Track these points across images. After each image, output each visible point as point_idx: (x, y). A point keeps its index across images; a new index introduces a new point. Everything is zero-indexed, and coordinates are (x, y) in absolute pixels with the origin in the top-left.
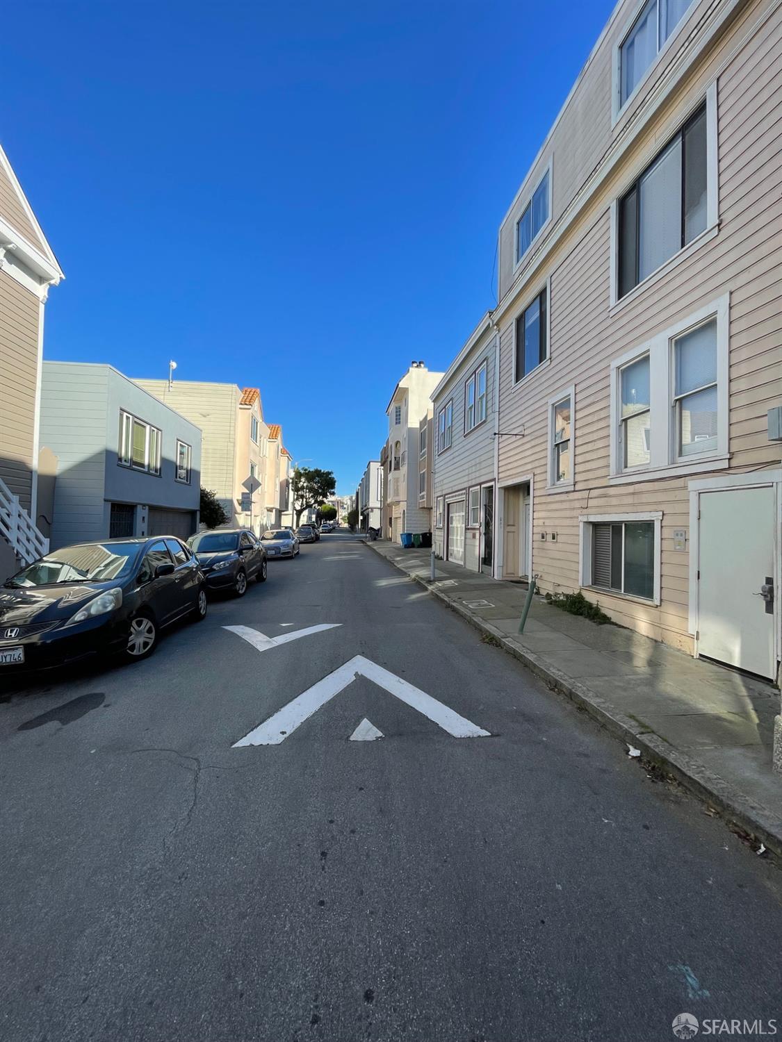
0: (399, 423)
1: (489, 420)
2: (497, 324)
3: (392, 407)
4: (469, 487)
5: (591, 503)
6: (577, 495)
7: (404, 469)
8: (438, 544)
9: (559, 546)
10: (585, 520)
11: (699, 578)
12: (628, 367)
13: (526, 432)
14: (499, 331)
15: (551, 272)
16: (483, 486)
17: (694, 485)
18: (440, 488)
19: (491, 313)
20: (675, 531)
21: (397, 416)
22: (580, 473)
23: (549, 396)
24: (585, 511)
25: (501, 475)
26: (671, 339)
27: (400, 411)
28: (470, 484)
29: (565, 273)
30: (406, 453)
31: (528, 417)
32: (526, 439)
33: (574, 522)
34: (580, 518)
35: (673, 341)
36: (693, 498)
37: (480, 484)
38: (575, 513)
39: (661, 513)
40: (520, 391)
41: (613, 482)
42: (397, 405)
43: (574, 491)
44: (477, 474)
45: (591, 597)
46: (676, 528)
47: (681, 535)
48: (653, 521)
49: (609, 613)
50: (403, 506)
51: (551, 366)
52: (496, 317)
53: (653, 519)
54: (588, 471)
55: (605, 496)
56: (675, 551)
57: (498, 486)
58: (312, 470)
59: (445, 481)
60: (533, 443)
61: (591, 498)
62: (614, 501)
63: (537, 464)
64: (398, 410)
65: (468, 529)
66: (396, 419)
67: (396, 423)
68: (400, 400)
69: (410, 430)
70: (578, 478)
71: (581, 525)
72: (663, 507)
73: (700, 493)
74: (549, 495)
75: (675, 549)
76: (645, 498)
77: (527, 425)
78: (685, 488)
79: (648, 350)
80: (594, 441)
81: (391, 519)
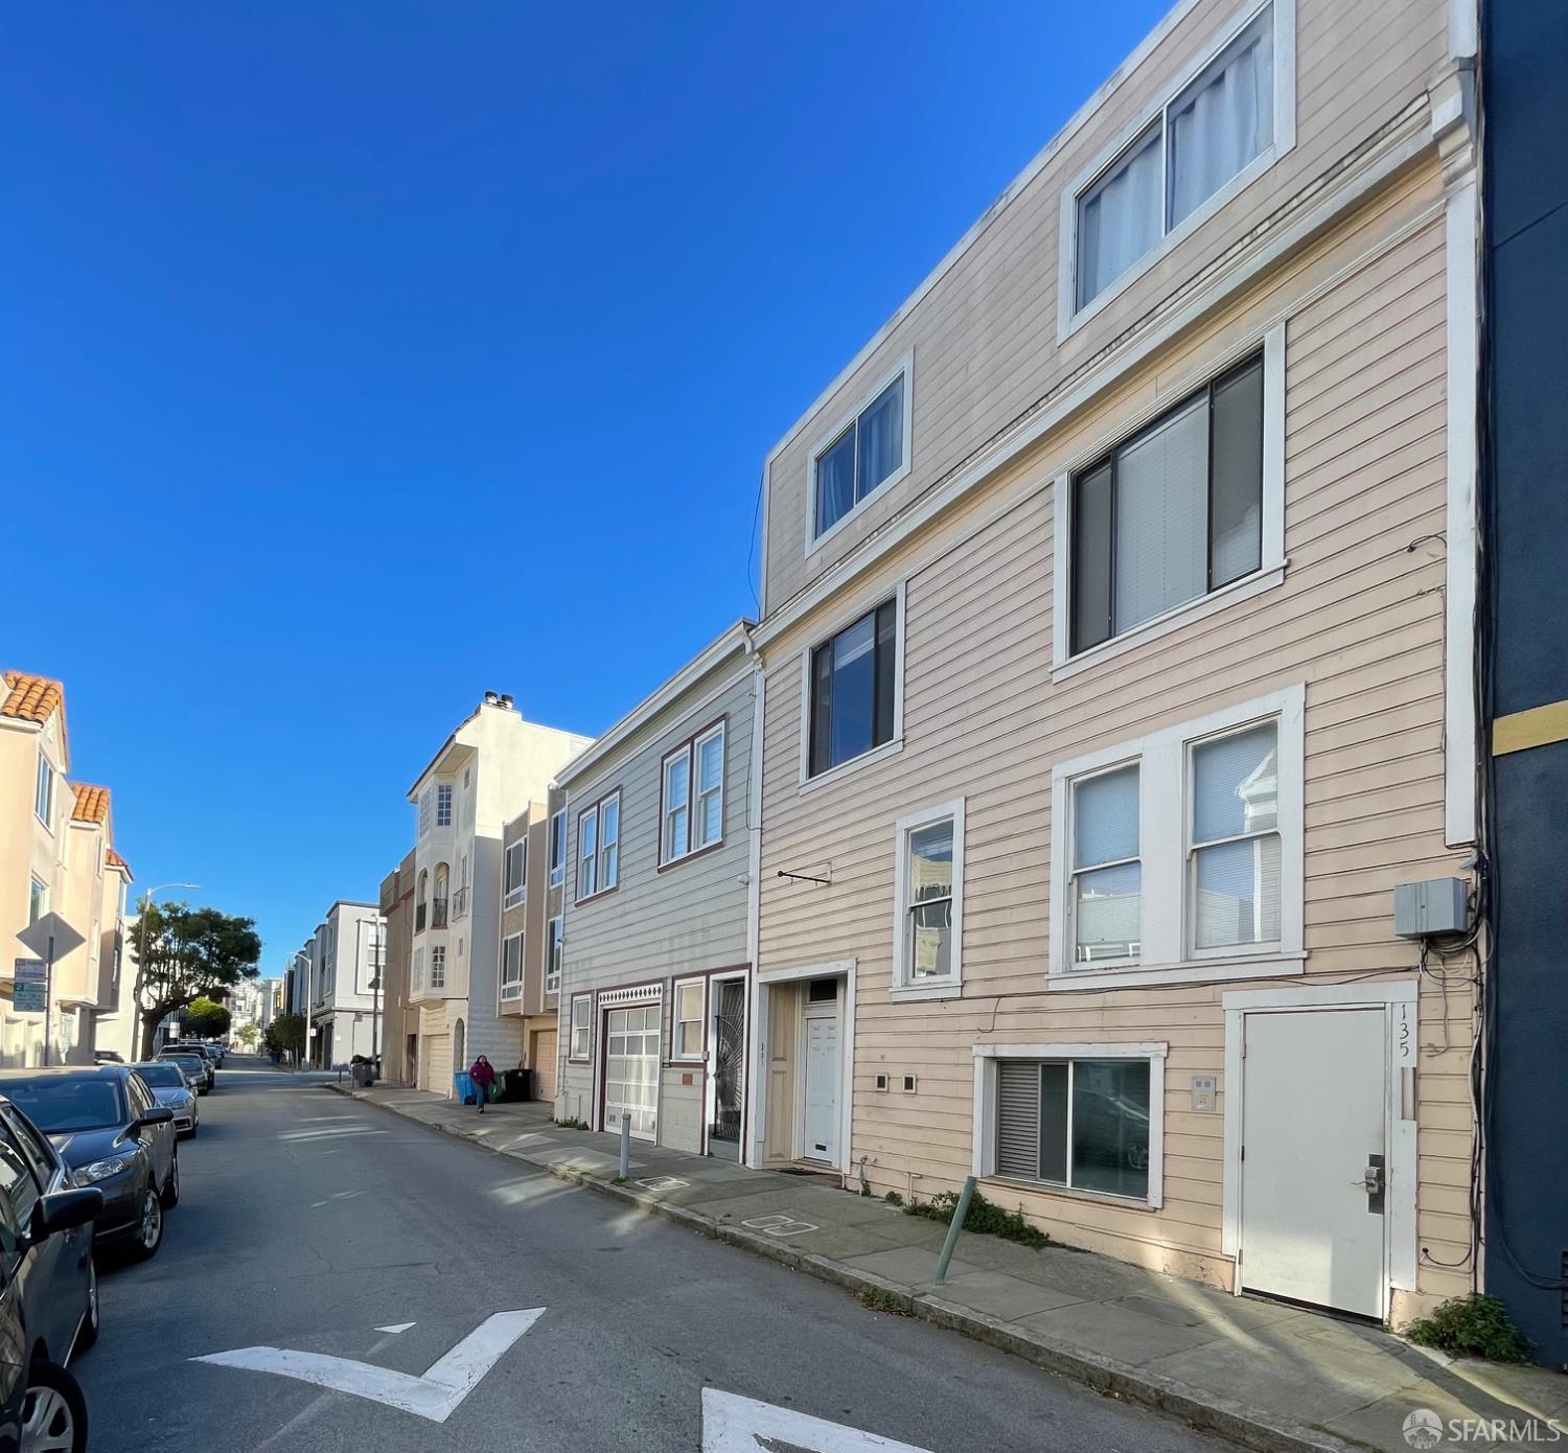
0: (448, 822)
1: (731, 842)
2: (762, 651)
3: (430, 784)
4: (674, 979)
5: (1001, 1022)
6: (965, 1006)
7: (460, 929)
8: (573, 1094)
9: (920, 1102)
10: (989, 1053)
11: (1243, 1159)
12: (1091, 779)
13: (835, 878)
14: (764, 665)
15: (908, 572)
16: (713, 977)
17: (1233, 999)
18: (582, 976)
19: (750, 627)
20: (1193, 1078)
21: (441, 805)
22: (973, 965)
23: (898, 812)
24: (985, 1037)
25: (765, 959)
26: (1186, 743)
27: (449, 797)
28: (676, 970)
29: (942, 581)
30: (469, 894)
31: (846, 848)
32: (834, 891)
33: (963, 1057)
34: (976, 1050)
35: (1190, 746)
36: (1233, 1023)
37: (707, 973)
38: (966, 1039)
39: (1165, 1046)
40: (820, 793)
41: (1053, 987)
42: (444, 782)
43: (962, 998)
44: (698, 952)
45: (1002, 1197)
46: (1192, 1072)
47: (1208, 1085)
48: (1149, 1058)
49: (1043, 1227)
50: (458, 1010)
51: (905, 755)
52: (762, 636)
53: (1147, 1055)
54: (997, 962)
55: (1035, 1011)
56: (1194, 1111)
57: (757, 979)
58: (194, 910)
59: (596, 962)
60: (854, 900)
61: (1001, 1013)
62: (1056, 1021)
63: (865, 941)
64: (445, 796)
65: (671, 1065)
66: (440, 814)
67: (440, 823)
68: (452, 772)
69: (481, 843)
70: (970, 973)
71: (979, 1063)
72: (1166, 1035)
73: (1245, 1014)
74: (896, 1003)
75: (1193, 1108)
76: (1125, 1018)
77: (838, 863)
78: (1215, 1003)
79: (1140, 756)
80: (1011, 907)
81: (413, 1038)
